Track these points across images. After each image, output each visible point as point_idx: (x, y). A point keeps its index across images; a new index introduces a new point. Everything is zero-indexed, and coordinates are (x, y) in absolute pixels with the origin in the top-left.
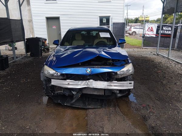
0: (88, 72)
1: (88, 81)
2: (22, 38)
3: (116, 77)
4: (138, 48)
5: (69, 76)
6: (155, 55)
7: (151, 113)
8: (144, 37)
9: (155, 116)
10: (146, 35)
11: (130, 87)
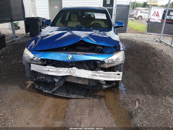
0: (69, 58)
1: (70, 69)
2: (22, 17)
3: (102, 66)
4: (141, 33)
5: (50, 62)
6: (158, 42)
7: (139, 109)
8: (148, 21)
9: (144, 113)
10: (151, 20)
11: (118, 78)
